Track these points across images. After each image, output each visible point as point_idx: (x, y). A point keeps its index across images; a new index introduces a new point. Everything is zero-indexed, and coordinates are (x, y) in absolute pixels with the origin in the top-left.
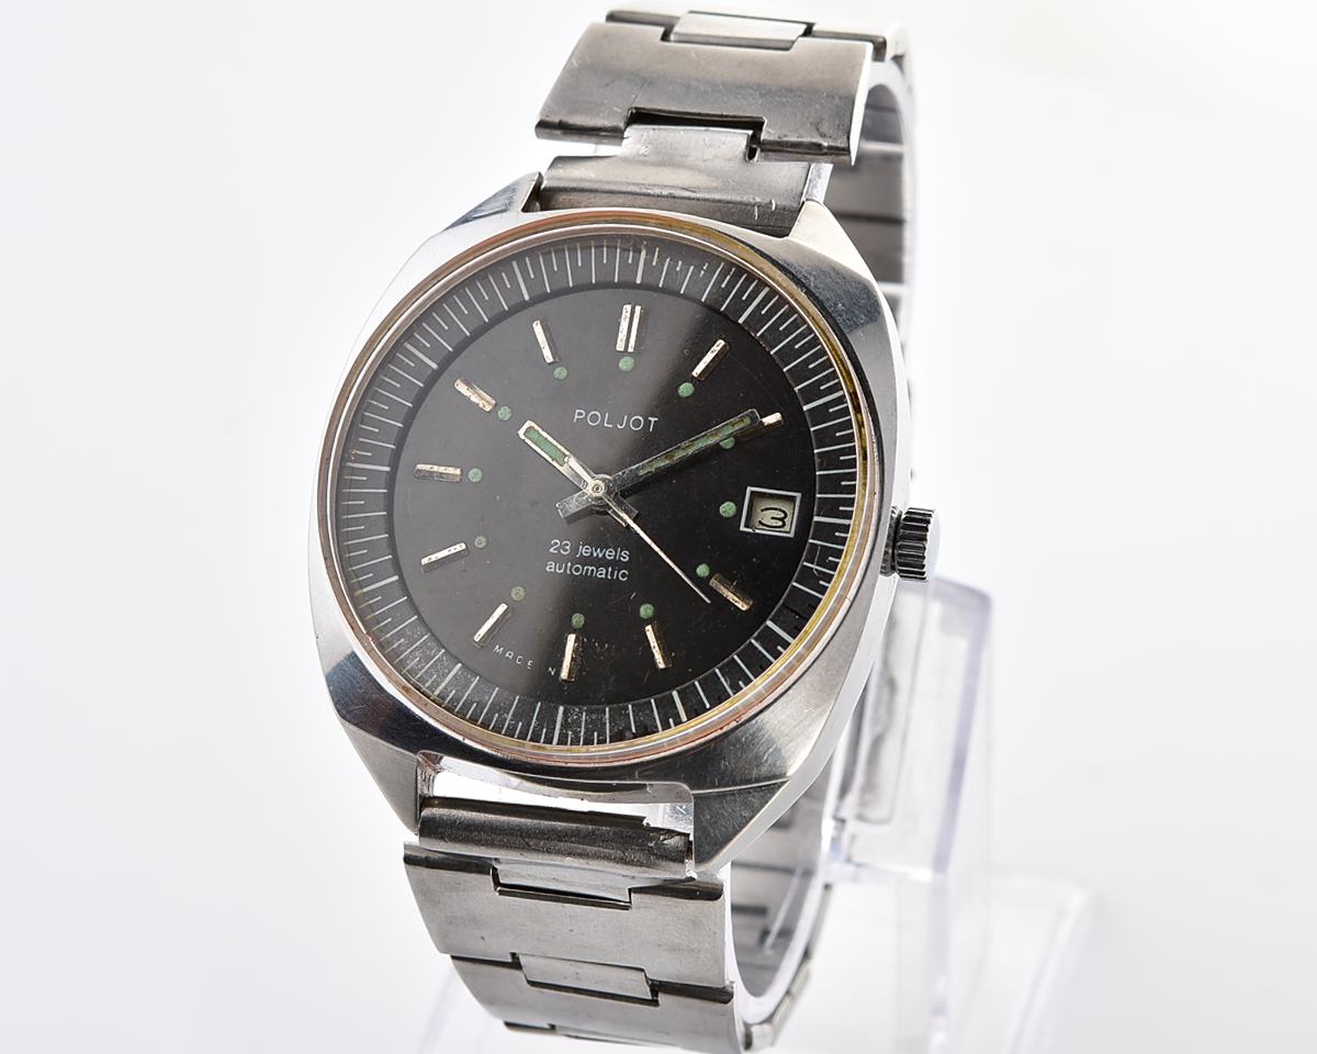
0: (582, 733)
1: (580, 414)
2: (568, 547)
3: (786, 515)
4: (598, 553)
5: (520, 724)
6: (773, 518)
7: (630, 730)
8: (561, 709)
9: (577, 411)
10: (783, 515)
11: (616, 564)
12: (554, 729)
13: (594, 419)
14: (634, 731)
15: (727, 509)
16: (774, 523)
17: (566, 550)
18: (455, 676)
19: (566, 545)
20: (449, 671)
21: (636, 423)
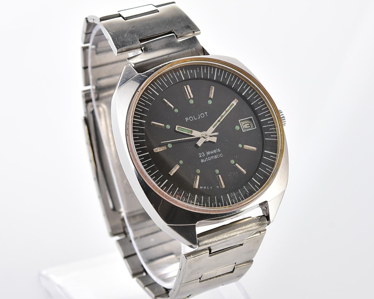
0: (236, 199)
1: (187, 119)
2: (204, 154)
3: (250, 124)
4: (212, 152)
5: (220, 203)
7: (247, 192)
8: (228, 195)
10: (249, 124)
11: (218, 153)
12: (229, 201)
13: (191, 119)
15: (237, 128)
16: (248, 127)
17: (204, 155)
18: (197, 199)
19: (203, 154)
20: (195, 198)
21: (202, 115)
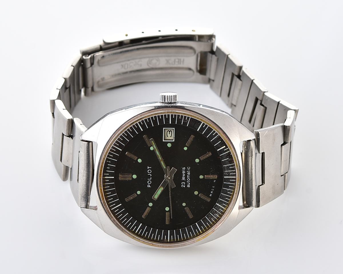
0: (230, 171)
1: (149, 186)
4: (184, 175)
5: (229, 186)
6: (169, 134)
8: (225, 177)
9: (148, 187)
10: (168, 132)
11: (186, 170)
12: (230, 178)
13: (149, 182)
14: (228, 159)
15: (169, 145)
16: (171, 133)
17: (184, 183)
18: (220, 205)
19: (182, 183)
20: (219, 206)
21: (149, 171)
